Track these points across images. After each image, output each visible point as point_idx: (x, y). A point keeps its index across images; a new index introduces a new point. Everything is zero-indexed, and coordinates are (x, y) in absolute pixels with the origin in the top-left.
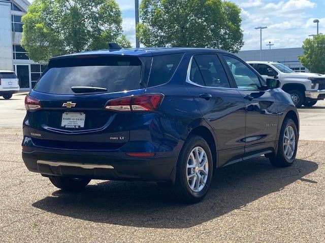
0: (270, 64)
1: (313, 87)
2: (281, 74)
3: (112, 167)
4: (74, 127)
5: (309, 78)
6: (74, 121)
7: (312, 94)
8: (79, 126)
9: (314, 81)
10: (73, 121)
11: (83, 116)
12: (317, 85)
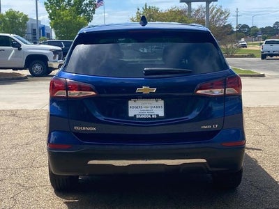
0: (12, 36)
1: (54, 58)
2: (23, 46)
3: (204, 161)
4: (150, 117)
5: (50, 50)
6: (147, 109)
7: (53, 64)
8: (158, 115)
9: (55, 52)
10: (145, 109)
11: (161, 103)
12: (57, 56)
